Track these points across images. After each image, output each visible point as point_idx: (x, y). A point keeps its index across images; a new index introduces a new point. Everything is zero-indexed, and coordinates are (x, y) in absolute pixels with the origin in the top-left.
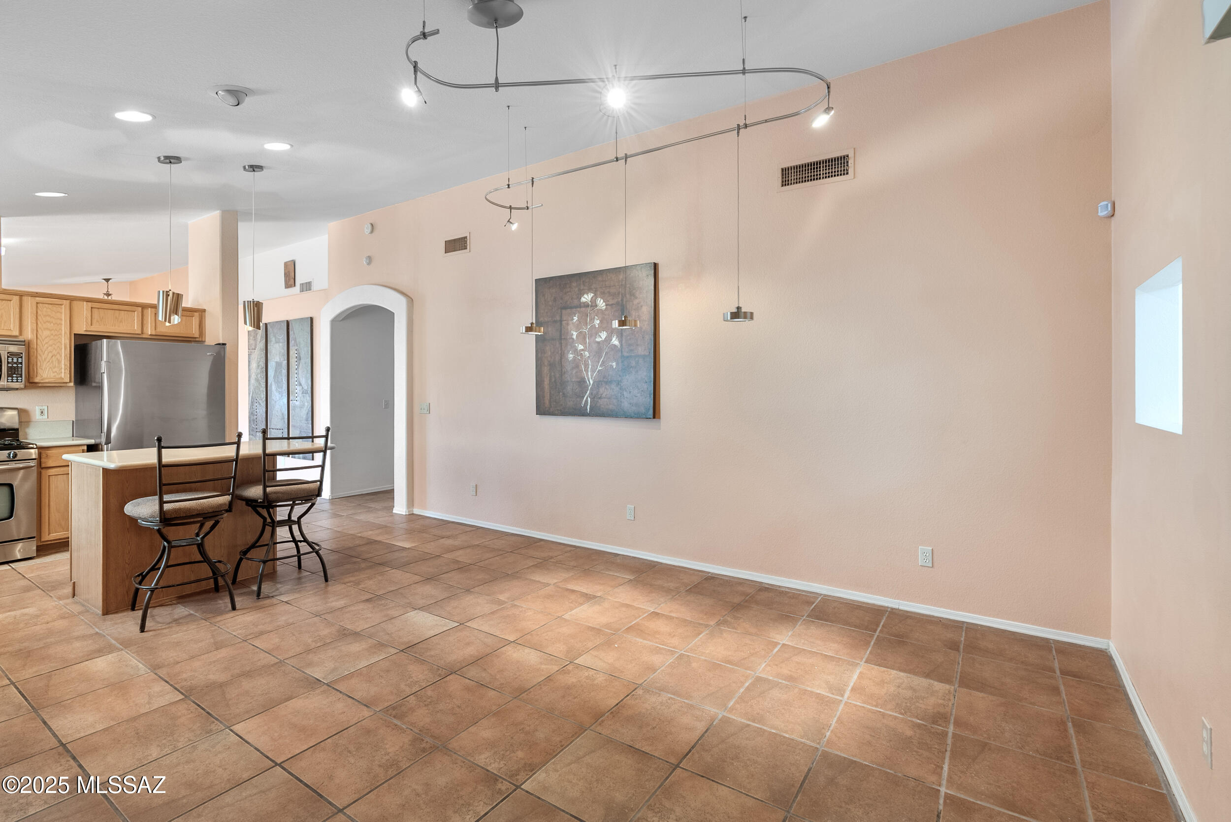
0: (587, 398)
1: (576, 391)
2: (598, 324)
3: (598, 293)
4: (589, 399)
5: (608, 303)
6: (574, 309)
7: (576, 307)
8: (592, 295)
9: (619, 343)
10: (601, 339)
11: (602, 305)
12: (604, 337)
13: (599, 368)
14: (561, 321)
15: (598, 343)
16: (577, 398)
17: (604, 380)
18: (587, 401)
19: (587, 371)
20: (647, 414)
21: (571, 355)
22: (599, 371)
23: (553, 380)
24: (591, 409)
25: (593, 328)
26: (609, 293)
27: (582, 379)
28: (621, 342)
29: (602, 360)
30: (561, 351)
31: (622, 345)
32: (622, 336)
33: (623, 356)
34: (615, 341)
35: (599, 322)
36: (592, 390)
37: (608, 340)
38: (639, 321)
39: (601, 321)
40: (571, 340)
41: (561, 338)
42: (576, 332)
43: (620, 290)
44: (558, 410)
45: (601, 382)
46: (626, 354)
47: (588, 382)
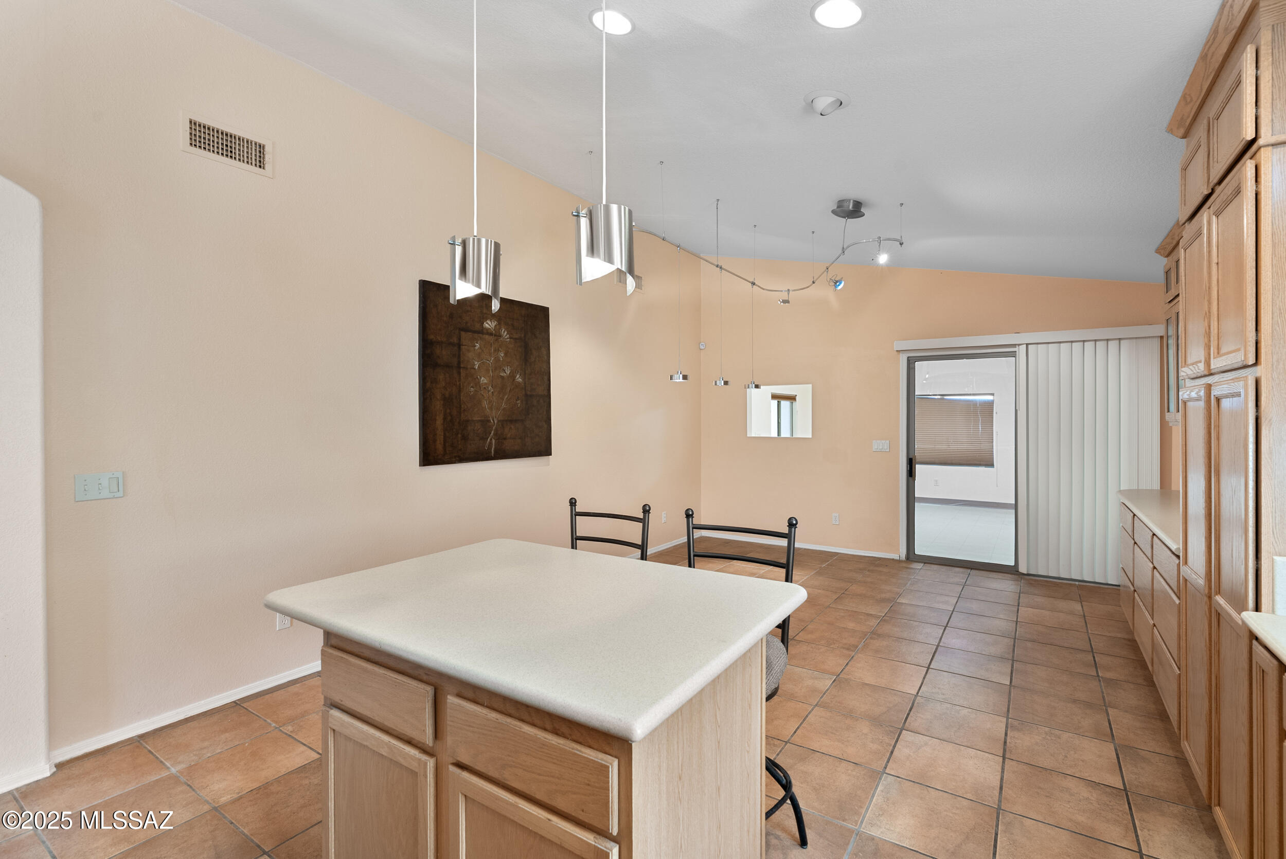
0: (491, 440)
1: (479, 432)
2: (503, 358)
3: (502, 322)
4: (493, 441)
5: (512, 336)
6: (476, 334)
7: (478, 332)
8: (496, 322)
10: (505, 375)
11: (506, 337)
12: (509, 373)
13: (504, 405)
14: (459, 346)
15: (503, 378)
16: (479, 440)
17: (509, 419)
18: (491, 443)
19: (491, 408)
20: (547, 451)
21: (472, 389)
22: (504, 409)
23: (449, 418)
24: (496, 451)
25: (497, 360)
26: (513, 325)
27: (485, 418)
28: (524, 379)
29: (506, 397)
30: (458, 383)
31: (525, 383)
32: (525, 373)
33: (526, 395)
34: (519, 379)
35: (503, 355)
36: (496, 430)
37: (512, 376)
38: (539, 361)
39: (506, 354)
40: (472, 370)
41: (459, 367)
42: (478, 362)
43: (523, 325)
44: (455, 457)
45: (506, 421)
46: (529, 393)
47: (492, 421)
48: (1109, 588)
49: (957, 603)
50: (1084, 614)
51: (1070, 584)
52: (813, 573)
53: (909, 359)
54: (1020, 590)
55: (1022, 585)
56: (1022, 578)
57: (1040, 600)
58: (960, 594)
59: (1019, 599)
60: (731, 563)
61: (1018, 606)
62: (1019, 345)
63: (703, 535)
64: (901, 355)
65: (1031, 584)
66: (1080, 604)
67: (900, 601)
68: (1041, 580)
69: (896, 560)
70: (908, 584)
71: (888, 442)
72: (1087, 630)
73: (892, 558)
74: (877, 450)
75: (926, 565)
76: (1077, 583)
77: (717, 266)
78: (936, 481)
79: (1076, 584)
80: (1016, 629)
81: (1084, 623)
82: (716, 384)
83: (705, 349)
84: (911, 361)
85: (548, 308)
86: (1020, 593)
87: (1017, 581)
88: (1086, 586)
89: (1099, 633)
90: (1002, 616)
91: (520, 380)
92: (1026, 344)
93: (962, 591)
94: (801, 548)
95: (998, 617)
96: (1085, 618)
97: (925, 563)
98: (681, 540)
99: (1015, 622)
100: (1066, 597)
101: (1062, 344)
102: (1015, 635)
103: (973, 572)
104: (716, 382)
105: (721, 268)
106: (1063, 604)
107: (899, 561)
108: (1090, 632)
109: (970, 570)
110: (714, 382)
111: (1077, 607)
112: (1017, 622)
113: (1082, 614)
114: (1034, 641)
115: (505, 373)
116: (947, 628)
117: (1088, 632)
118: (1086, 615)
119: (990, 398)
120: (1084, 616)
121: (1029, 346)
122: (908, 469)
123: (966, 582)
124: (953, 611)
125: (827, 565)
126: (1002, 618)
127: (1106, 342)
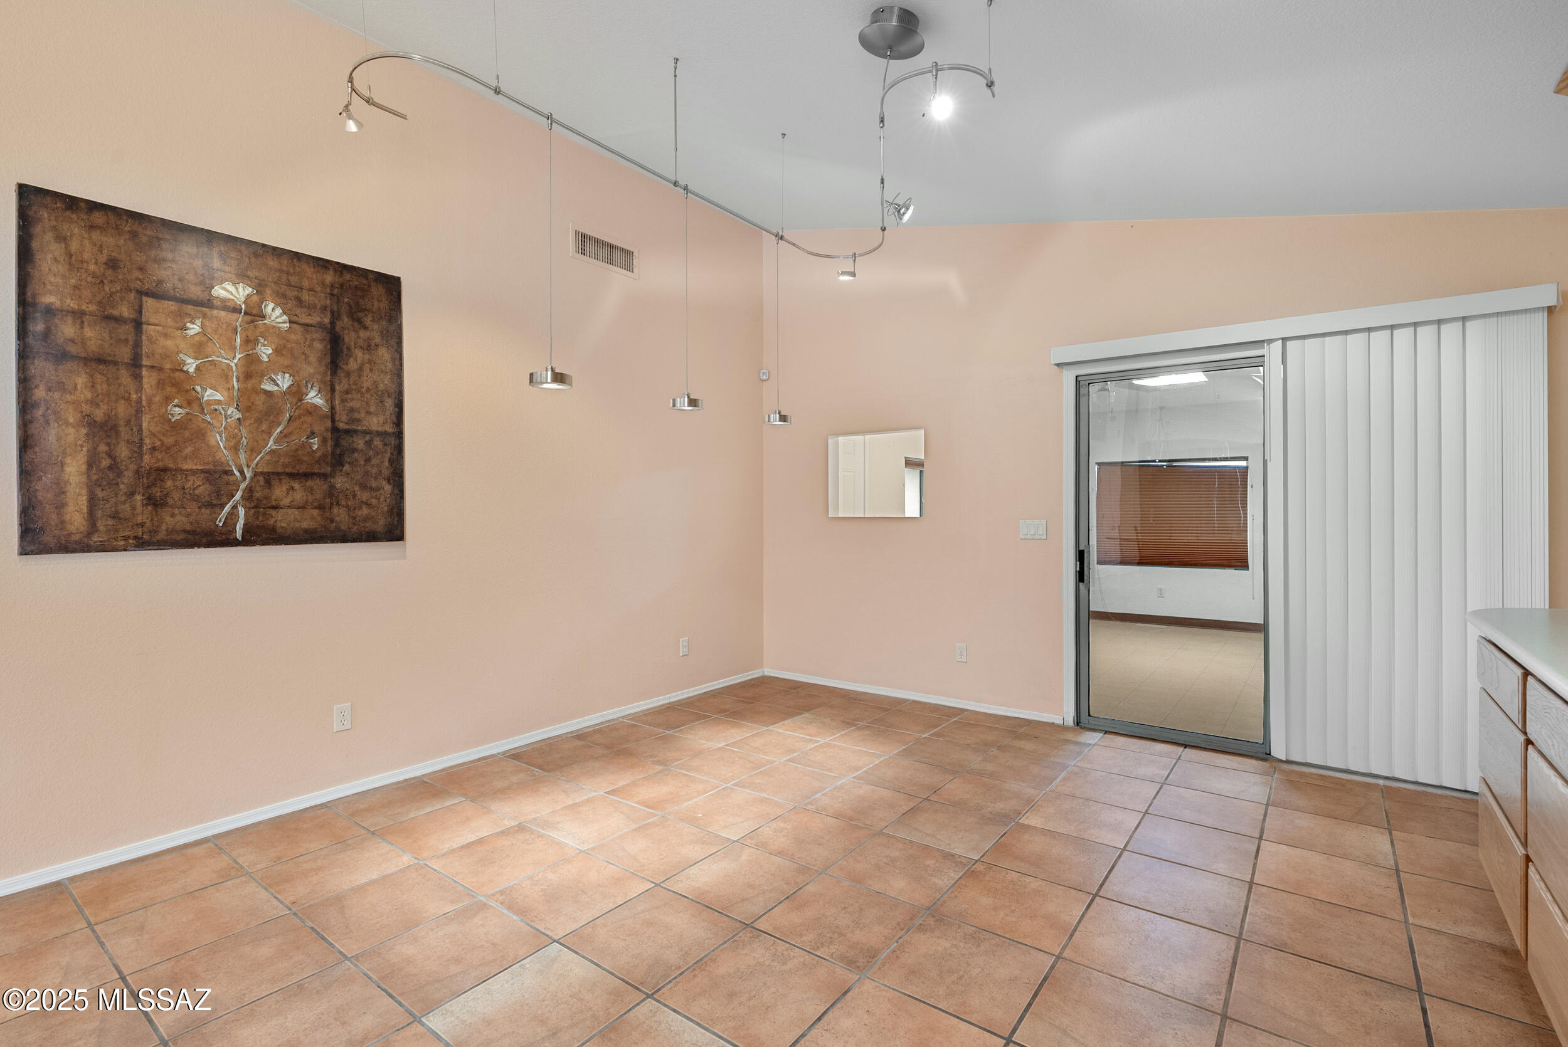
0: (235, 507)
1: (197, 492)
2: (268, 356)
3: (268, 292)
4: (241, 511)
5: (295, 319)
6: (191, 307)
7: (198, 303)
8: (249, 290)
9: (327, 401)
10: (276, 388)
11: (279, 320)
12: (286, 386)
13: (271, 444)
14: (138, 324)
15: (269, 394)
16: (199, 508)
17: (287, 470)
18: (233, 514)
19: (235, 449)
20: (394, 532)
21: (177, 409)
22: (272, 452)
23: (106, 463)
24: (247, 529)
25: (251, 360)
26: (299, 300)
27: (214, 465)
28: (331, 401)
29: (279, 430)
30: (134, 396)
31: (332, 408)
32: (333, 390)
33: (335, 430)
34: (314, 398)
35: (270, 351)
36: (250, 490)
37: (297, 392)
38: (371, 370)
39: (278, 351)
40: (177, 374)
41: (135, 364)
42: (196, 359)
43: (328, 302)
44: (126, 538)
45: (278, 474)
46: (342, 426)
47: (237, 474)
48: (1446, 797)
49: (1137, 828)
50: (1397, 864)
51: (1368, 785)
52: (897, 751)
53: (1079, 379)
54: (1269, 798)
55: (1274, 786)
56: (1275, 768)
57: (1305, 822)
58: (1149, 807)
59: (1264, 820)
60: (770, 728)
61: (1261, 838)
62: (1270, 341)
63: (766, 674)
64: (1065, 372)
65: (1292, 782)
66: (1387, 837)
67: (1026, 822)
68: (1312, 774)
69: (1058, 726)
70: (1058, 780)
71: (1044, 522)
72: (1405, 915)
73: (1051, 721)
74: (1027, 537)
75: (1106, 735)
76: (1381, 782)
77: (675, 184)
78: (1161, 590)
79: (1378, 785)
80: (1246, 908)
81: (1398, 893)
82: (674, 405)
83: (768, 379)
84: (1081, 383)
85: (399, 278)
86: (1267, 805)
87: (1267, 774)
88: (1399, 790)
89: (1433, 927)
90: (1221, 867)
91: (319, 400)
92: (1282, 339)
93: (1154, 798)
94: (908, 700)
95: (1214, 868)
96: (1398, 876)
97: (1106, 732)
98: (719, 684)
99: (1247, 886)
100: (1358, 818)
101: (1349, 337)
102: (1242, 927)
103: (1190, 753)
104: (674, 400)
105: (686, 188)
106: (1353, 837)
107: (1063, 728)
108: (1411, 920)
109: (1182, 748)
110: (671, 401)
111: (1380, 843)
112: (1251, 884)
113: (1392, 863)
114: (1280, 948)
115: (277, 385)
116: (1097, 899)
117: (1406, 921)
118: (1401, 868)
119: (1243, 463)
120: (1397, 871)
121: (1289, 343)
122: (1078, 569)
123: (1169, 775)
124: (1124, 849)
125: (931, 735)
126: (1221, 871)
127: (1436, 326)
